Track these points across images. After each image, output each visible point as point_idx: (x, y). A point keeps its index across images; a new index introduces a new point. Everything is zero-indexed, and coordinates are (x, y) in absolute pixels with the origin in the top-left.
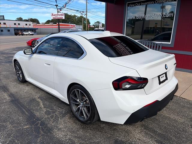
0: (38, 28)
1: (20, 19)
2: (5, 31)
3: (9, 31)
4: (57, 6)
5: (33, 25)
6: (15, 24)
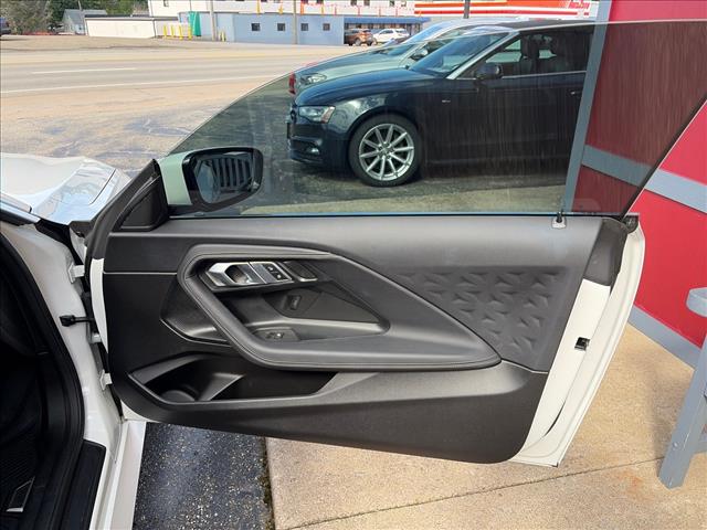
0: (428, 19)
2: (315, 29)
3: (327, 27)
5: (417, 6)
6: (353, 2)
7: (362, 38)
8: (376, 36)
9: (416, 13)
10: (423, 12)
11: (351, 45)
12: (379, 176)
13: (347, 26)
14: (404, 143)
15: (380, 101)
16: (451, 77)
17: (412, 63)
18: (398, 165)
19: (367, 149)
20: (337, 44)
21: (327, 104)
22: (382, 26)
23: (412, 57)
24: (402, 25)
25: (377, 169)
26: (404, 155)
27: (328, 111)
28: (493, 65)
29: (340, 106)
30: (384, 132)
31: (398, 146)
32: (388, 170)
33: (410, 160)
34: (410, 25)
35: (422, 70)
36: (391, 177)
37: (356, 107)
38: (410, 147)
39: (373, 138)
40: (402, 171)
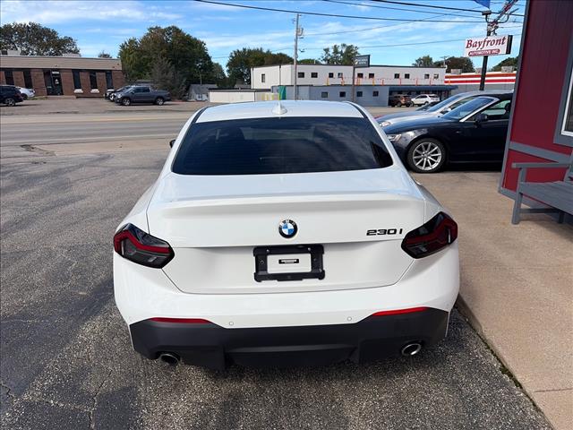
0: (456, 87)
1: (426, 62)
2: (367, 96)
3: (376, 94)
4: (487, 14)
5: (446, 77)
6: (397, 76)
7: (403, 101)
8: (413, 100)
9: (446, 82)
10: (451, 82)
11: (393, 106)
12: (423, 168)
13: (391, 93)
14: (436, 152)
15: (424, 131)
16: (462, 121)
17: (441, 115)
18: (433, 163)
19: (417, 154)
20: (384, 106)
21: (398, 133)
22: (418, 93)
23: (442, 112)
24: (434, 92)
25: (421, 164)
26: (436, 158)
27: (398, 136)
28: (484, 115)
29: (404, 134)
30: (426, 147)
31: (433, 153)
32: (427, 165)
33: (439, 160)
34: (441, 91)
35: (446, 118)
36: (429, 168)
37: (411, 135)
38: (440, 154)
39: (420, 149)
40: (435, 166)
